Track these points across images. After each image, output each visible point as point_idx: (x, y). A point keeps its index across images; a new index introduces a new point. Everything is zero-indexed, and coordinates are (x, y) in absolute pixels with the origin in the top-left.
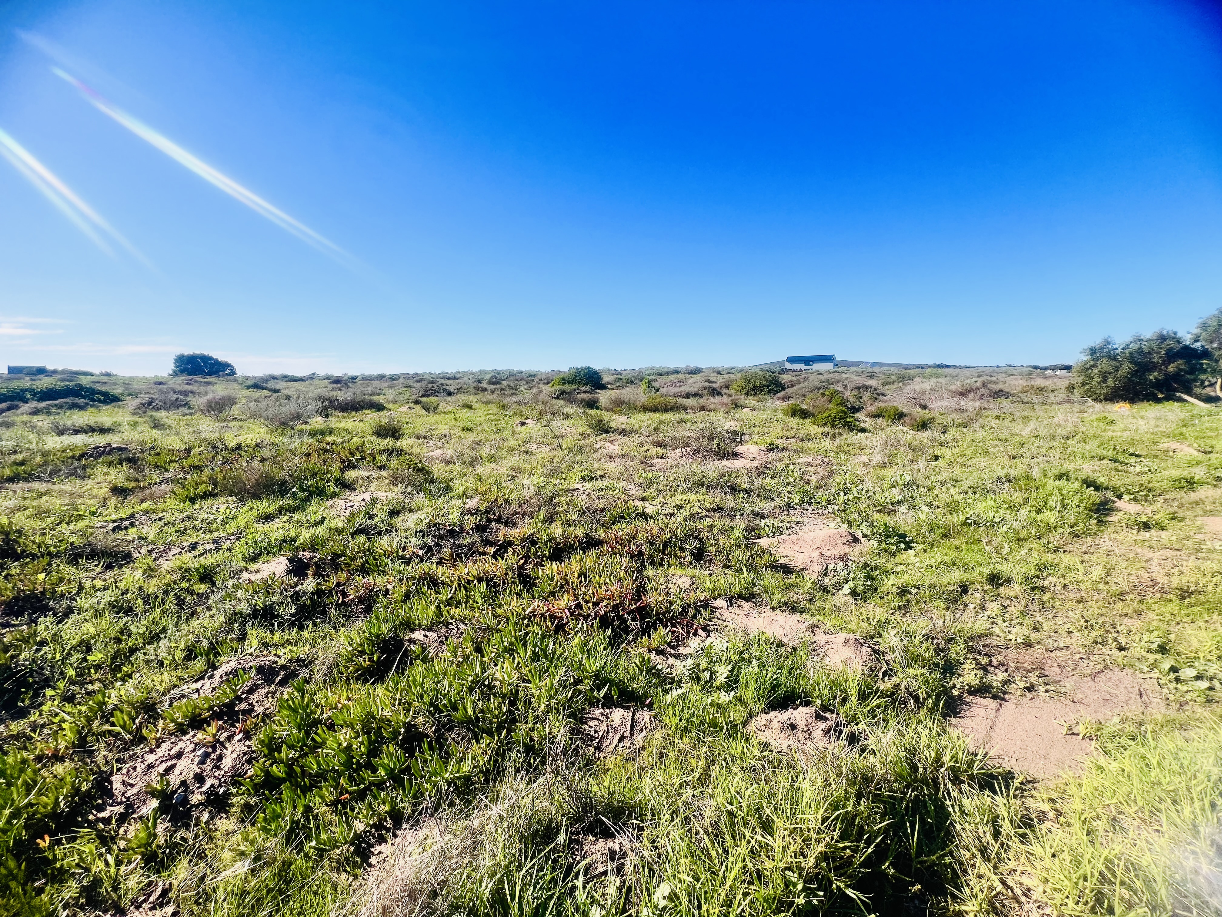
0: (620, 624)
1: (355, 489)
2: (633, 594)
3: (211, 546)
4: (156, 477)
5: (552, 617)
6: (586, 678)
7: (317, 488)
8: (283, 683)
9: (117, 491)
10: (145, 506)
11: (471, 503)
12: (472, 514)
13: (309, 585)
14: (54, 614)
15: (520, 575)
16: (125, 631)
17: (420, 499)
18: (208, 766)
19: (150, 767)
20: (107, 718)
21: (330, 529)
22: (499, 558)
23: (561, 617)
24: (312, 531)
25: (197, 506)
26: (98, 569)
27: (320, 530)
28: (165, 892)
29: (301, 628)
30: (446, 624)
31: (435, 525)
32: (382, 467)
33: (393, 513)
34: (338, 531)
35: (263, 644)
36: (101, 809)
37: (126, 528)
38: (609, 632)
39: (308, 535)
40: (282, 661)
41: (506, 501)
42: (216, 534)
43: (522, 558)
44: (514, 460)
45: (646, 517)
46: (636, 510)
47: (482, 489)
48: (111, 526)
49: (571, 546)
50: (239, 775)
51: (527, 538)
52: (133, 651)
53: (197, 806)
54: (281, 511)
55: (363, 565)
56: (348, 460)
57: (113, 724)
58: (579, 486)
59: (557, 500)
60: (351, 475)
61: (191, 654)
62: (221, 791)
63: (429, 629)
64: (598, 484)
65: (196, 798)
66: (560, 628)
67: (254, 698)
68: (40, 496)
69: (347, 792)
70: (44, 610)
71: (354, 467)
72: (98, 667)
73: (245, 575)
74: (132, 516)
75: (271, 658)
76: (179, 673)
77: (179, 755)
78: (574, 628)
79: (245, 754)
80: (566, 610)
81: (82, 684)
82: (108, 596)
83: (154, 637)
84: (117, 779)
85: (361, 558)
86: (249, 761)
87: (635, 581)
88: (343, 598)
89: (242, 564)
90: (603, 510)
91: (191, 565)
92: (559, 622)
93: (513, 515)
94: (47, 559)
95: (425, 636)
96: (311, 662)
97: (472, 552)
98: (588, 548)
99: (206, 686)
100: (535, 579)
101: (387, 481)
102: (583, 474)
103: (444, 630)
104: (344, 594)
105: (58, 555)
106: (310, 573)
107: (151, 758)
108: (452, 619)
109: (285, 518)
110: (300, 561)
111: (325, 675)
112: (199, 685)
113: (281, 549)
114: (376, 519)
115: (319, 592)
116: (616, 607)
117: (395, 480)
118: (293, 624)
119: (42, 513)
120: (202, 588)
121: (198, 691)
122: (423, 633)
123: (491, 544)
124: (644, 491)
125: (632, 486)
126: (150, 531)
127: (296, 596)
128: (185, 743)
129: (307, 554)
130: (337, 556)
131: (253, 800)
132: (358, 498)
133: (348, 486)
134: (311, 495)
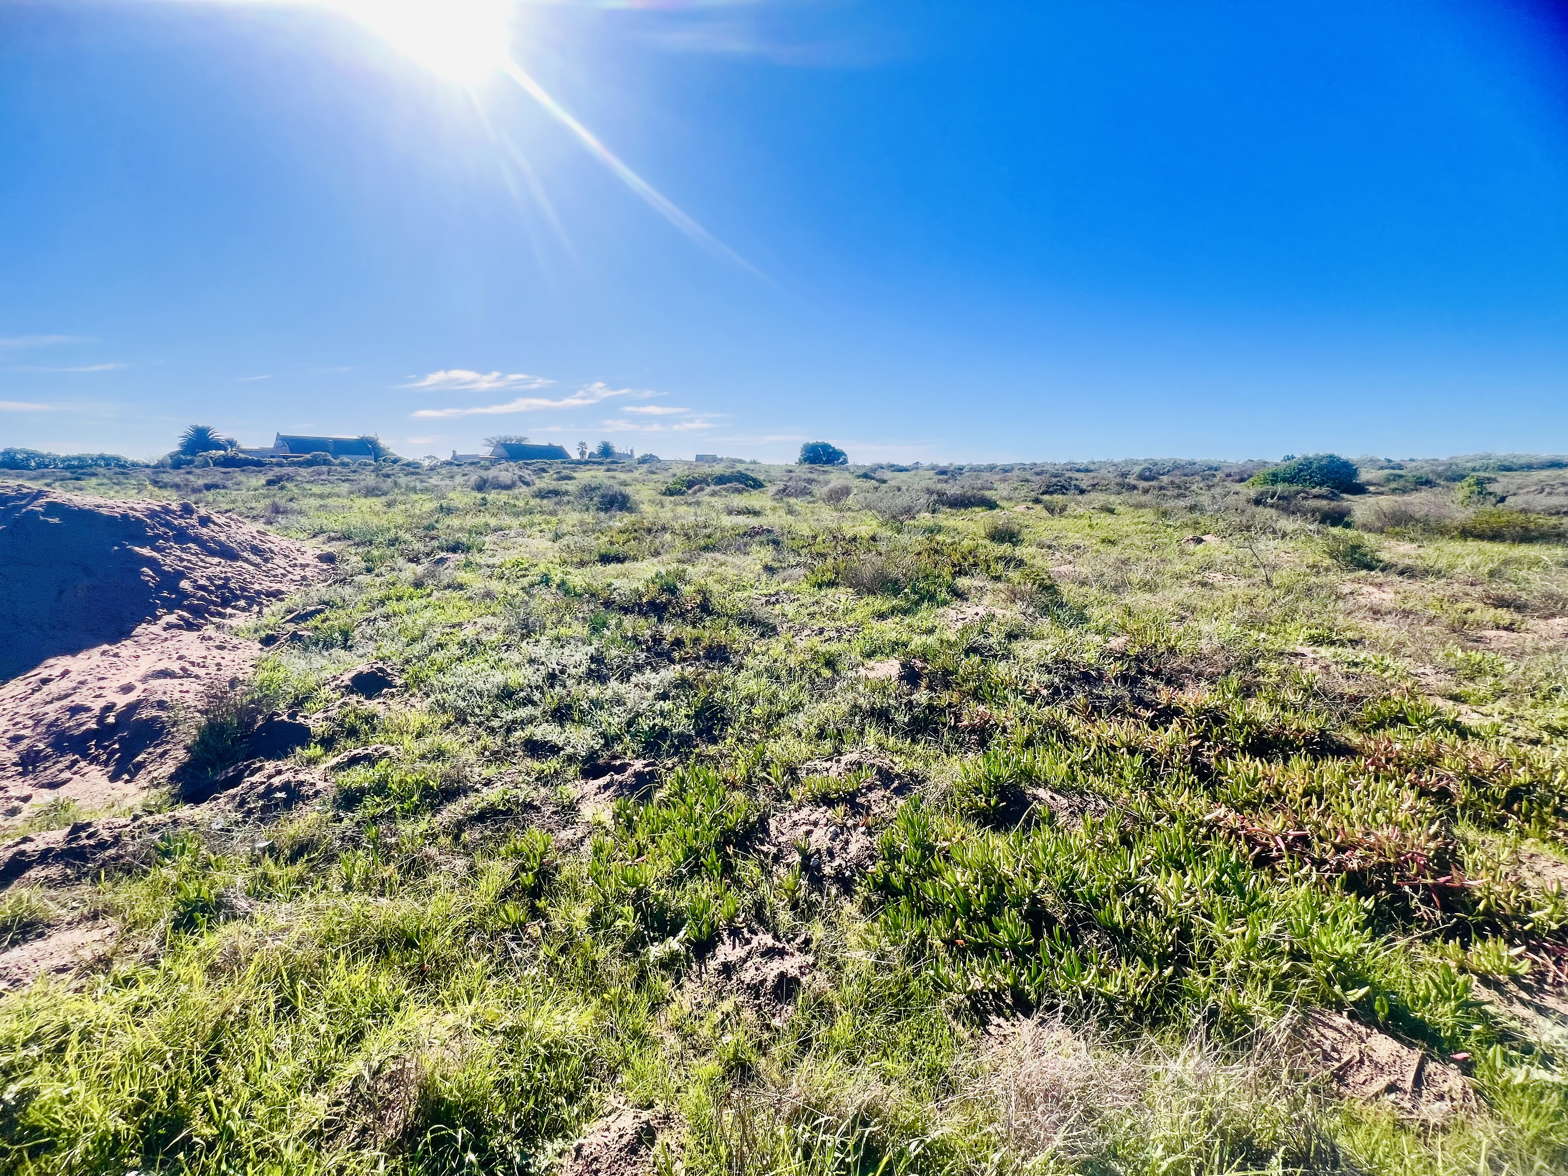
0: (1393, 900)
1: (967, 600)
2: (1429, 860)
3: (833, 634)
4: (792, 560)
5: (1249, 839)
6: (1321, 957)
7: (928, 592)
8: (899, 791)
9: (769, 569)
10: (786, 585)
11: (1116, 643)
12: (1116, 659)
13: (922, 696)
14: (733, 666)
15: (1193, 761)
16: (775, 695)
17: (1045, 624)
18: (837, 846)
19: (795, 824)
20: (766, 766)
21: (942, 641)
22: (1161, 729)
23: (1268, 845)
24: (924, 637)
25: (823, 593)
26: (756, 636)
27: (931, 640)
28: (807, 942)
29: (914, 741)
30: (1081, 794)
31: (1064, 661)
32: (997, 579)
33: (1012, 636)
34: (951, 645)
35: (880, 745)
36: (762, 844)
37: (774, 603)
38: (1369, 904)
39: (919, 642)
40: (897, 769)
41: (1171, 650)
42: (838, 623)
43: (1195, 738)
44: (1183, 592)
45: (1463, 733)
46: (1438, 713)
47: (1132, 625)
48: (764, 599)
49: (1289, 743)
50: (862, 866)
51: (1206, 711)
52: (781, 715)
53: (830, 877)
54: (893, 611)
55: (977, 689)
56: (960, 565)
57: (769, 774)
58: (1305, 650)
59: (1261, 664)
60: (963, 582)
61: (821, 735)
62: (848, 874)
63: (1057, 792)
64: (1348, 653)
65: (827, 870)
66: (1263, 861)
67: (872, 796)
68: (721, 565)
69: (963, 938)
70: (726, 660)
71: (966, 574)
72: (758, 721)
73: (862, 671)
74: (777, 593)
75: (887, 761)
76: (812, 747)
77: (815, 824)
78: (1293, 872)
79: (867, 849)
80: (1278, 839)
81: (749, 732)
82: (765, 661)
83: (796, 708)
84: (773, 823)
85: (974, 681)
86: (871, 857)
87: (1435, 836)
88: (956, 722)
89: (859, 658)
90: (1355, 699)
91: (819, 649)
92: (1262, 851)
93: (1180, 672)
94: (726, 619)
95: (1052, 798)
96: (924, 781)
97: (1116, 709)
98: (1324, 756)
99: (835, 769)
100: (1219, 773)
101: (1003, 596)
102: (1313, 632)
103: (1077, 799)
104: (958, 718)
105: (730, 617)
106: (924, 683)
107: (796, 816)
108: (1088, 788)
109: (897, 620)
110: (912, 668)
111: (938, 799)
112: (828, 765)
113: (893, 651)
114: (992, 640)
115: (931, 708)
116: (1383, 868)
117: (1014, 596)
118: (906, 734)
119: (722, 580)
120: (827, 673)
121: (827, 770)
122: (1050, 793)
123: (1147, 706)
124: (1459, 684)
125: (1429, 669)
126: (790, 609)
127: (910, 705)
128: (821, 814)
129: (919, 664)
130: (947, 672)
131: (874, 898)
132: (971, 611)
133: (959, 595)
134: (922, 599)
